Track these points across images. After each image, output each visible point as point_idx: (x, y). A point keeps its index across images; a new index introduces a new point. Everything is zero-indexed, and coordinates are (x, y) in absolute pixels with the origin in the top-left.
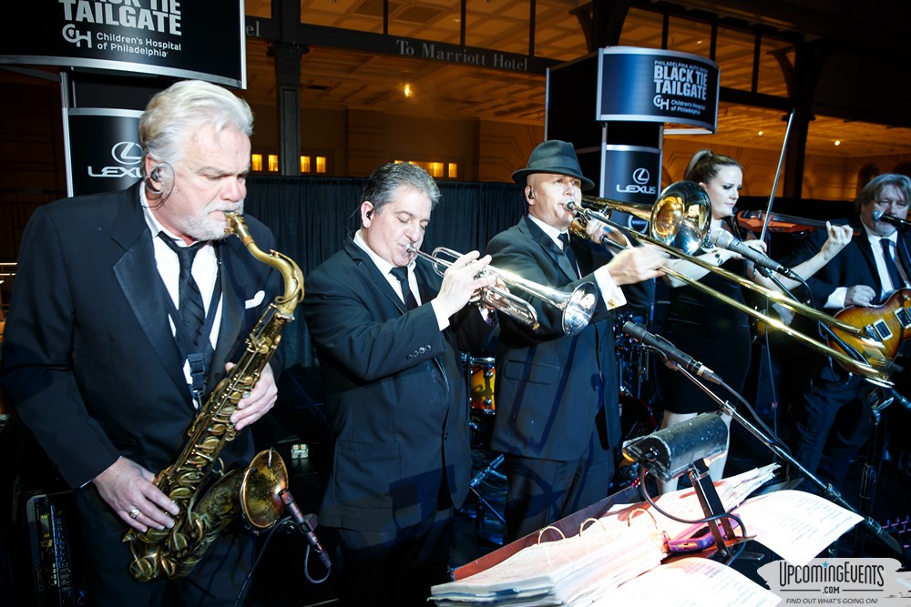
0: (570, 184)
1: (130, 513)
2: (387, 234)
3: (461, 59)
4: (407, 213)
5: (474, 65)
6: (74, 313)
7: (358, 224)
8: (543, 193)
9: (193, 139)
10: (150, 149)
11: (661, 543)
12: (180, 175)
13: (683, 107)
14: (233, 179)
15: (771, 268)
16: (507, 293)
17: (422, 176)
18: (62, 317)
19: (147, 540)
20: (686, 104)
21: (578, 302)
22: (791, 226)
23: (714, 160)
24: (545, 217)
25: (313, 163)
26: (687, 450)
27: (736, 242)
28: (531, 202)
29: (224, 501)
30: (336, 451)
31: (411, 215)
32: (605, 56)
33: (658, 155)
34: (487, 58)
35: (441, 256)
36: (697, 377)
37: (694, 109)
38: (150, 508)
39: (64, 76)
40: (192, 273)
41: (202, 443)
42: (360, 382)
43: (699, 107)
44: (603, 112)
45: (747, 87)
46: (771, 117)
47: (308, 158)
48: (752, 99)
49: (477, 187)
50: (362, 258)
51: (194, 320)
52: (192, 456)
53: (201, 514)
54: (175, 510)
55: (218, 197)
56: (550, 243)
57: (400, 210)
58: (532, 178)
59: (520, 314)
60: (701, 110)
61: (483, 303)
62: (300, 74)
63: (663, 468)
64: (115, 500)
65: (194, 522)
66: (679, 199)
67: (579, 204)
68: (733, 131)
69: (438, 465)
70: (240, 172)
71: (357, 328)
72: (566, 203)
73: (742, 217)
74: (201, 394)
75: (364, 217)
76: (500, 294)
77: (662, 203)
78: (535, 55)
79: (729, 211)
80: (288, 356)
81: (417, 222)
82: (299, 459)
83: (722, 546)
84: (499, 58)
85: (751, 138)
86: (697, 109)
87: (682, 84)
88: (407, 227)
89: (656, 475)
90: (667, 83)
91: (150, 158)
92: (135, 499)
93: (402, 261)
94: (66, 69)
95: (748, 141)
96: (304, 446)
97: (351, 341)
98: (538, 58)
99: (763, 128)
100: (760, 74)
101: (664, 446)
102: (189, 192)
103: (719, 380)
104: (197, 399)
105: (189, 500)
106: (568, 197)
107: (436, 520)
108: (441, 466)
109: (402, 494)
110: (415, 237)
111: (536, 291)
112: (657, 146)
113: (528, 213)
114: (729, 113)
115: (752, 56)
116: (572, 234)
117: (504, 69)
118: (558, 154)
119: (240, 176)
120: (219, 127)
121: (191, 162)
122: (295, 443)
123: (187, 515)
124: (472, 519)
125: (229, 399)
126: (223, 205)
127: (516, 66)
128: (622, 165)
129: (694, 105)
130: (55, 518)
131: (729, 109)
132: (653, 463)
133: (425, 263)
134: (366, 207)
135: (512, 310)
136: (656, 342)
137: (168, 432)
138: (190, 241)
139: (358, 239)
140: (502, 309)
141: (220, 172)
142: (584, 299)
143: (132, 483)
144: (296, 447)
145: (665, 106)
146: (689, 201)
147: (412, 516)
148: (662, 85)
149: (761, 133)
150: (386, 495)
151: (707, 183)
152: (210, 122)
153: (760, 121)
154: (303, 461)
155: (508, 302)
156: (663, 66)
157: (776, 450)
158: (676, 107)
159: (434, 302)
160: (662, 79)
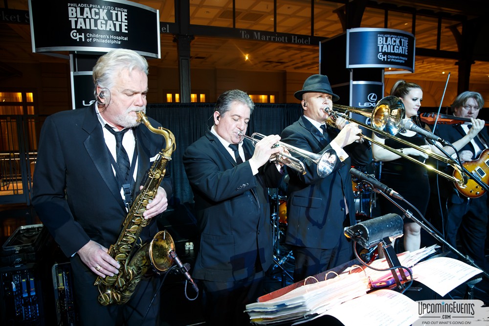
0: (326, 98)
1: (96, 268)
2: (228, 127)
3: (274, 39)
4: (237, 115)
5: (281, 42)
6: (66, 167)
7: (212, 123)
8: (311, 103)
9: (119, 75)
10: (98, 82)
11: (367, 283)
12: (114, 94)
13: (394, 59)
14: (139, 95)
15: (435, 140)
16: (290, 156)
17: (244, 96)
18: (60, 170)
19: (106, 284)
20: (396, 57)
21: (327, 159)
22: (451, 121)
23: (407, 85)
24: (313, 117)
25: (198, 97)
26: (379, 232)
27: (415, 126)
28: (305, 108)
29: (142, 258)
30: (202, 239)
31: (239, 116)
32: (350, 33)
33: (382, 86)
34: (288, 38)
35: (256, 137)
36: (390, 196)
37: (401, 59)
38: (106, 265)
39: (71, 56)
40: (123, 144)
41: (129, 228)
42: (213, 203)
43: (404, 58)
44: (350, 64)
45: (434, 47)
46: (449, 64)
47: (196, 95)
48: (437, 54)
49: (283, 106)
50: (214, 139)
51: (124, 167)
52: (125, 236)
53: (131, 266)
54: (119, 266)
55: (132, 104)
56: (316, 130)
57: (234, 114)
58: (306, 95)
59: (297, 167)
60: (405, 60)
61: (277, 161)
62: (190, 50)
63: (365, 240)
64: (89, 262)
65: (128, 270)
66: (387, 106)
67: (331, 109)
68: (428, 72)
69: (255, 248)
70: (143, 91)
71: (210, 174)
72: (325, 108)
73: (423, 116)
74: (130, 205)
75: (215, 119)
76: (286, 156)
77: (378, 108)
78: (315, 35)
79: (415, 113)
80: (185, 197)
81: (243, 120)
82: (189, 250)
83: (399, 284)
84: (295, 38)
85: (438, 76)
86: (403, 60)
87: (394, 46)
88: (238, 123)
89: (361, 245)
90: (385, 46)
91: (99, 87)
92: (98, 260)
93: (236, 141)
94: (73, 52)
95: (436, 78)
96: (191, 243)
97: (207, 181)
98: (315, 37)
99: (445, 70)
100: (441, 40)
101: (365, 229)
102: (119, 102)
103: (401, 198)
104: (128, 208)
105: (125, 260)
106: (325, 105)
107: (256, 278)
108: (256, 248)
109: (237, 262)
110: (242, 128)
111: (304, 154)
112: (381, 81)
113: (303, 114)
114: (425, 63)
115: (437, 30)
116: (328, 125)
117: (298, 44)
118: (319, 82)
119: (143, 94)
120: (131, 68)
121: (119, 87)
122: (187, 242)
123: (125, 268)
124: (280, 282)
125: (141, 204)
126: (135, 108)
127: (304, 42)
128: (362, 92)
129: (401, 58)
130: (65, 275)
131: (425, 60)
132: (360, 238)
133: (248, 141)
134: (216, 114)
135: (292, 165)
136: (367, 178)
137: (114, 225)
138: (121, 128)
139: (213, 131)
140: (288, 165)
141: (133, 92)
142: (330, 158)
143: (96, 252)
144: (187, 244)
145: (384, 59)
146: (392, 108)
147: (243, 274)
148: (382, 47)
149: (443, 73)
150: (229, 263)
151: (403, 98)
152: (127, 67)
153: (443, 66)
154: (191, 251)
155: (290, 160)
156: (383, 37)
157: (436, 236)
158: (390, 58)
159: (250, 161)
160: (382, 44)
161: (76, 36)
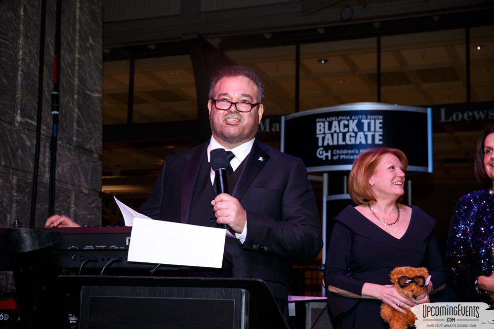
13: (346, 155)
20: (350, 151)
87: (344, 134)
90: (328, 136)
148: (323, 138)
156: (324, 122)
160: (324, 133)
161: (322, 154)
